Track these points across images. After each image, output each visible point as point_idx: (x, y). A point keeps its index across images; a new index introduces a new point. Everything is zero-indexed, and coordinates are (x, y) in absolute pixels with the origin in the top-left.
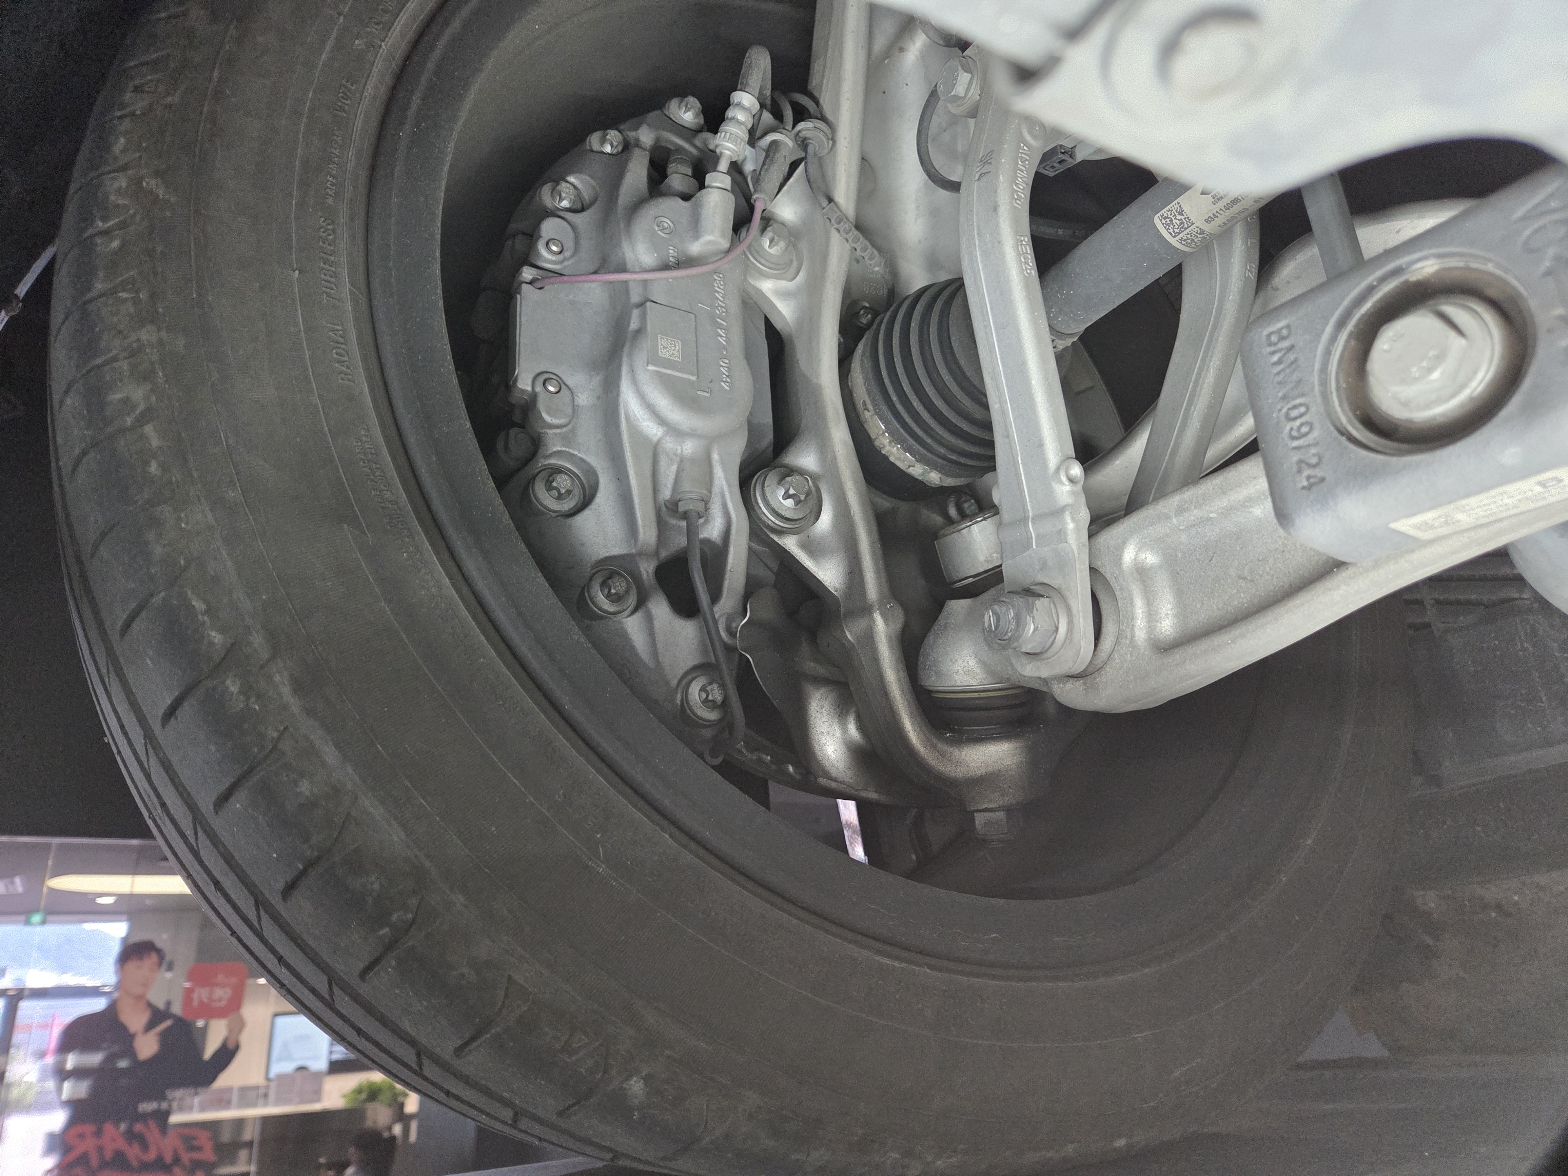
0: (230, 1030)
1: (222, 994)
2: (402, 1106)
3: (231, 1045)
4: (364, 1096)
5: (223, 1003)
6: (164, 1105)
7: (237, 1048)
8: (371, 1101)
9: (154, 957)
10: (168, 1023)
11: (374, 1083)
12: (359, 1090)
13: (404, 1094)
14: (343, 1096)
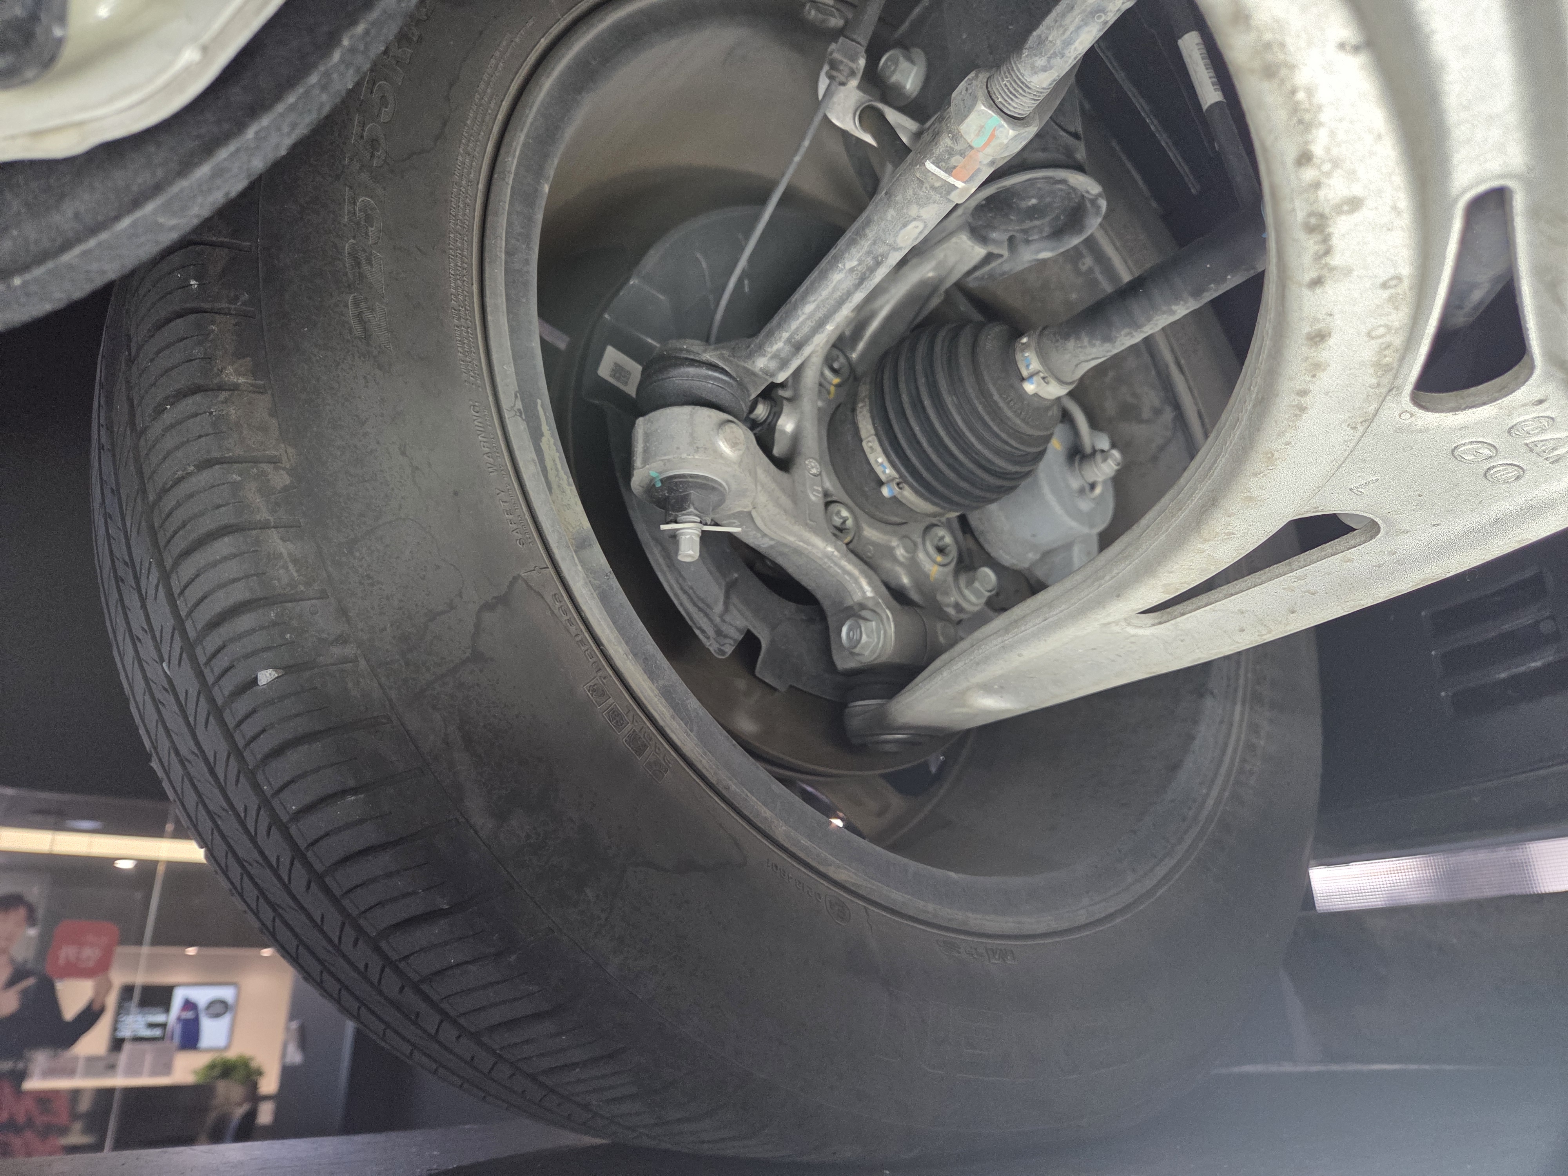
0: (97, 992)
1: (90, 954)
2: (254, 1086)
3: (96, 1007)
4: (216, 1072)
5: (91, 964)
6: (20, 1065)
7: (102, 1011)
8: (223, 1078)
9: (22, 912)
10: (30, 982)
11: (228, 1060)
12: (212, 1066)
13: (259, 1073)
14: (195, 1072)
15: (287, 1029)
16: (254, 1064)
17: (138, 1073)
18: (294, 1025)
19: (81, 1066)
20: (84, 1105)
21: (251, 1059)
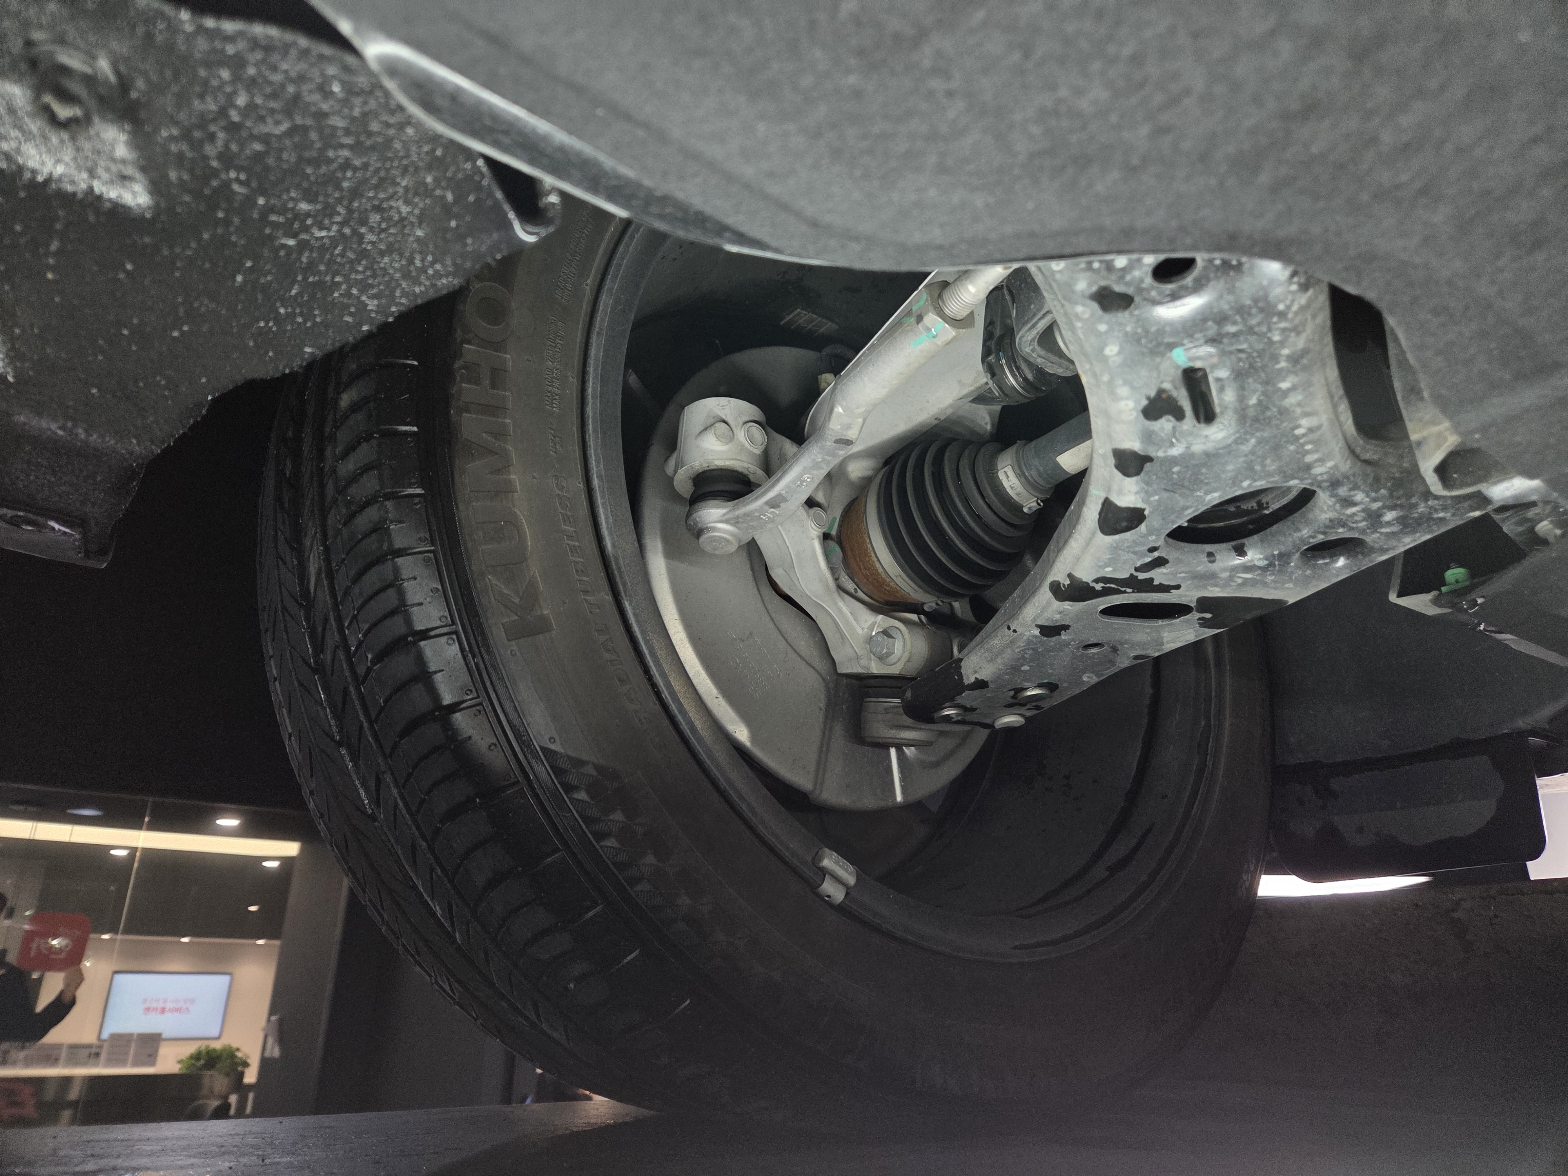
0: (67, 985)
2: (241, 1075)
3: (67, 998)
4: (202, 1062)
5: (61, 956)
7: (73, 1002)
8: (208, 1069)
11: (214, 1050)
12: (197, 1056)
13: (246, 1064)
14: (180, 1062)
15: (269, 1020)
16: (239, 1055)
17: (123, 1063)
18: (273, 1018)
19: (64, 1054)
20: (74, 1094)
21: (238, 1049)
